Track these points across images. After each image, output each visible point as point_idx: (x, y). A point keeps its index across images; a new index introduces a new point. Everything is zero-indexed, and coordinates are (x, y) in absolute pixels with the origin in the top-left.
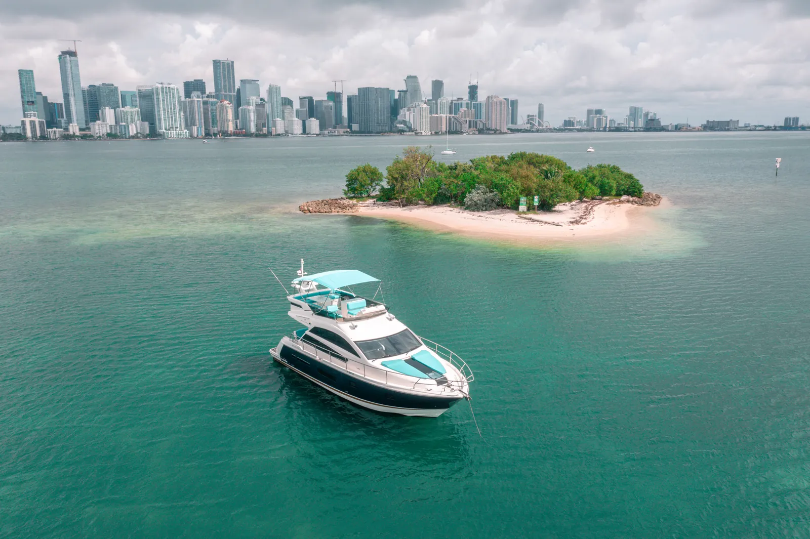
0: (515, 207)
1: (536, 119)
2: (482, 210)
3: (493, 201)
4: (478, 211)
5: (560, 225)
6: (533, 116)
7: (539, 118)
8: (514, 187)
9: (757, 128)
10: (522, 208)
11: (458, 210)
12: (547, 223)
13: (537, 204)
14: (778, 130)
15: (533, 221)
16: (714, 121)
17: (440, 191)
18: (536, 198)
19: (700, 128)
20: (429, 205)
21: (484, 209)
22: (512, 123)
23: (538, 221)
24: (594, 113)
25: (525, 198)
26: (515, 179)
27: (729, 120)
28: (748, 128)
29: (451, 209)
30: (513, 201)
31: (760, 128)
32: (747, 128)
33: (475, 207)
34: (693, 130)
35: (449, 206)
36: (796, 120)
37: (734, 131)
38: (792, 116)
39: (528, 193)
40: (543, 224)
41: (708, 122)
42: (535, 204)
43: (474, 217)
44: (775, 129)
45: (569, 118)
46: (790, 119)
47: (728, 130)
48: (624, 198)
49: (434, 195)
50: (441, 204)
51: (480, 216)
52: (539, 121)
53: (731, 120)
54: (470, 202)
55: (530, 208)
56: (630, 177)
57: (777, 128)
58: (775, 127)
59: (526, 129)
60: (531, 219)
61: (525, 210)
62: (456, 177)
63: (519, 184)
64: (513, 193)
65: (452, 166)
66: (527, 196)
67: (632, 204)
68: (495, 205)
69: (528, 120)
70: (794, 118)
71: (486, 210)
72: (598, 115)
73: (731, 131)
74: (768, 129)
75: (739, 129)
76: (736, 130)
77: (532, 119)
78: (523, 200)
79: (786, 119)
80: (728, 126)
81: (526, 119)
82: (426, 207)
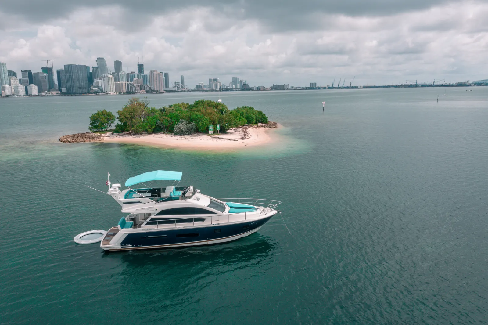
0: (206, 132)
1: (180, 84)
2: (186, 135)
3: (192, 128)
4: (184, 135)
5: (236, 140)
6: (178, 82)
7: (182, 83)
8: (206, 120)
9: (298, 89)
10: (211, 132)
11: (171, 136)
12: (228, 139)
13: (219, 129)
14: (307, 89)
15: (220, 139)
16: (276, 85)
17: (157, 124)
18: (218, 126)
19: (270, 89)
20: (150, 134)
21: (187, 134)
22: (166, 87)
23: (223, 139)
24: (213, 80)
25: (212, 126)
26: (204, 115)
27: (284, 84)
28: (294, 89)
29: (166, 135)
30: (205, 128)
31: (299, 88)
32: (292, 88)
33: (181, 133)
34: (267, 90)
35: (163, 134)
36: (315, 84)
37: (287, 90)
38: (313, 82)
39: (213, 123)
40: (226, 140)
41: (273, 85)
42: (218, 129)
43: (183, 139)
44: (306, 89)
45: (199, 83)
46: (312, 83)
47: (284, 89)
48: (259, 124)
49: (153, 127)
50: (158, 132)
51: (186, 138)
52: (182, 85)
53: (285, 84)
54: (178, 130)
55: (215, 132)
56: (260, 112)
57: (307, 88)
58: (306, 88)
59: (175, 90)
60: (218, 138)
61: (213, 133)
62: (166, 115)
63: (208, 118)
64: (205, 123)
66: (213, 124)
67: (265, 127)
68: (193, 131)
69: (176, 85)
70: (314, 83)
71: (188, 134)
72: (215, 82)
73: (285, 90)
74: (303, 89)
75: (289, 89)
76: (288, 89)
77: (178, 85)
78: (211, 127)
79: (311, 84)
80: (284, 87)
81: (174, 84)
82: (148, 135)
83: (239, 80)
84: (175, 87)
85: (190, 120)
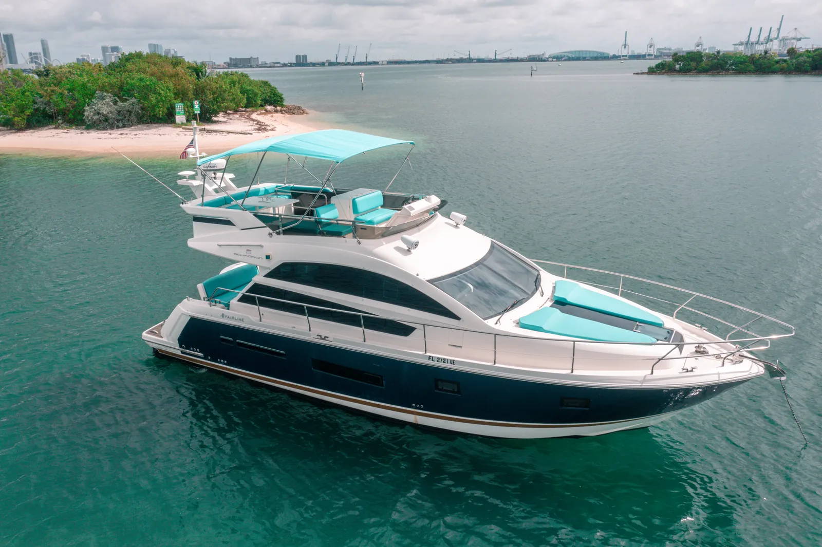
0: (169, 118)
1: (41, 57)
2: (118, 127)
3: (130, 112)
4: (112, 128)
5: (249, 134)
6: (36, 54)
7: (45, 55)
8: (166, 89)
9: (276, 65)
10: (180, 118)
11: (79, 131)
12: (229, 132)
13: (199, 112)
14: (293, 67)
15: (209, 131)
16: (236, 59)
17: (36, 106)
18: (197, 104)
19: (225, 65)
20: (20, 130)
21: (120, 124)
22: (11, 62)
23: (215, 131)
24: (110, 50)
25: (182, 104)
26: (160, 79)
27: (249, 57)
28: (268, 65)
29: (66, 131)
30: (166, 110)
31: (278, 65)
32: (264, 65)
33: (104, 123)
34: (219, 67)
35: (56, 128)
36: (305, 57)
37: (256, 67)
38: (301, 54)
39: (181, 95)
40: (225, 134)
41: (231, 59)
42: (196, 112)
43: (113, 136)
44: (291, 65)
45: (82, 56)
46: (300, 56)
47: (251, 67)
48: (269, 108)
49: (28, 112)
50: (39, 127)
51: (122, 134)
52: (45, 59)
53: (251, 57)
54: (96, 117)
55: (191, 117)
56: (266, 83)
57: (293, 65)
58: (291, 64)
59: (32, 68)
60: (204, 130)
61: (185, 121)
62: (58, 84)
63: (171, 85)
64: (165, 97)
65: (41, 71)
66: (182, 101)
67: (282, 113)
68: (133, 118)
69: (32, 58)
70: (303, 56)
71: (124, 126)
72: (115, 53)
73: (253, 67)
74: (285, 65)
75: (261, 66)
76: (258, 66)
77: (37, 58)
78: (179, 107)
79: (297, 57)
80: (250, 63)
81: (27, 57)
82: (15, 132)
83: (162, 49)
84: (32, 62)
85: (122, 92)
